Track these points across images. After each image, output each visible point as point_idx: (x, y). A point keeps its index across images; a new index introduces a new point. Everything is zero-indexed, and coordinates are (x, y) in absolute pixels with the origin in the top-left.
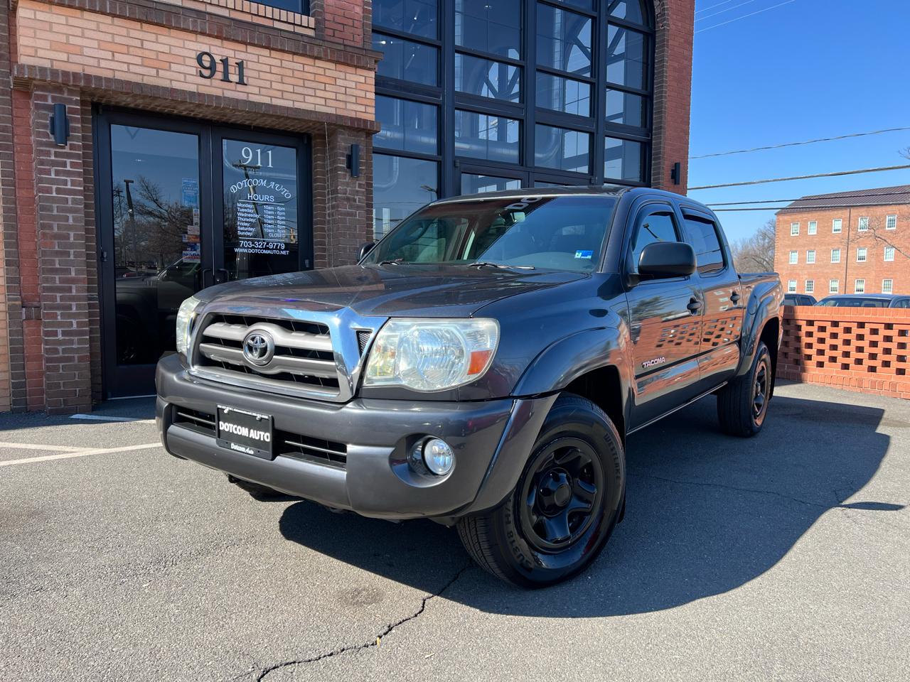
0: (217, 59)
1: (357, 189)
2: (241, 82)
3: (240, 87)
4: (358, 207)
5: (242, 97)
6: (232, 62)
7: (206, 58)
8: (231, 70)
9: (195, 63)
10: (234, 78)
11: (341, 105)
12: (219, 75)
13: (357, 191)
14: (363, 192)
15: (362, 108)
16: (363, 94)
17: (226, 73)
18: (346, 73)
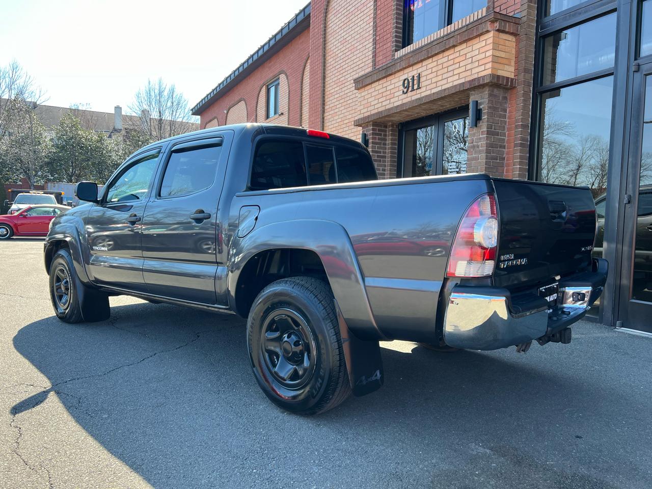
0: (409, 79)
1: (481, 136)
2: (419, 88)
3: (419, 91)
4: (480, 152)
5: (418, 96)
6: (415, 76)
7: (406, 82)
8: (415, 82)
9: (402, 88)
10: (416, 87)
11: (469, 73)
12: (410, 89)
13: (480, 139)
14: (484, 137)
15: (482, 68)
16: (483, 56)
17: (413, 85)
18: (472, 45)
